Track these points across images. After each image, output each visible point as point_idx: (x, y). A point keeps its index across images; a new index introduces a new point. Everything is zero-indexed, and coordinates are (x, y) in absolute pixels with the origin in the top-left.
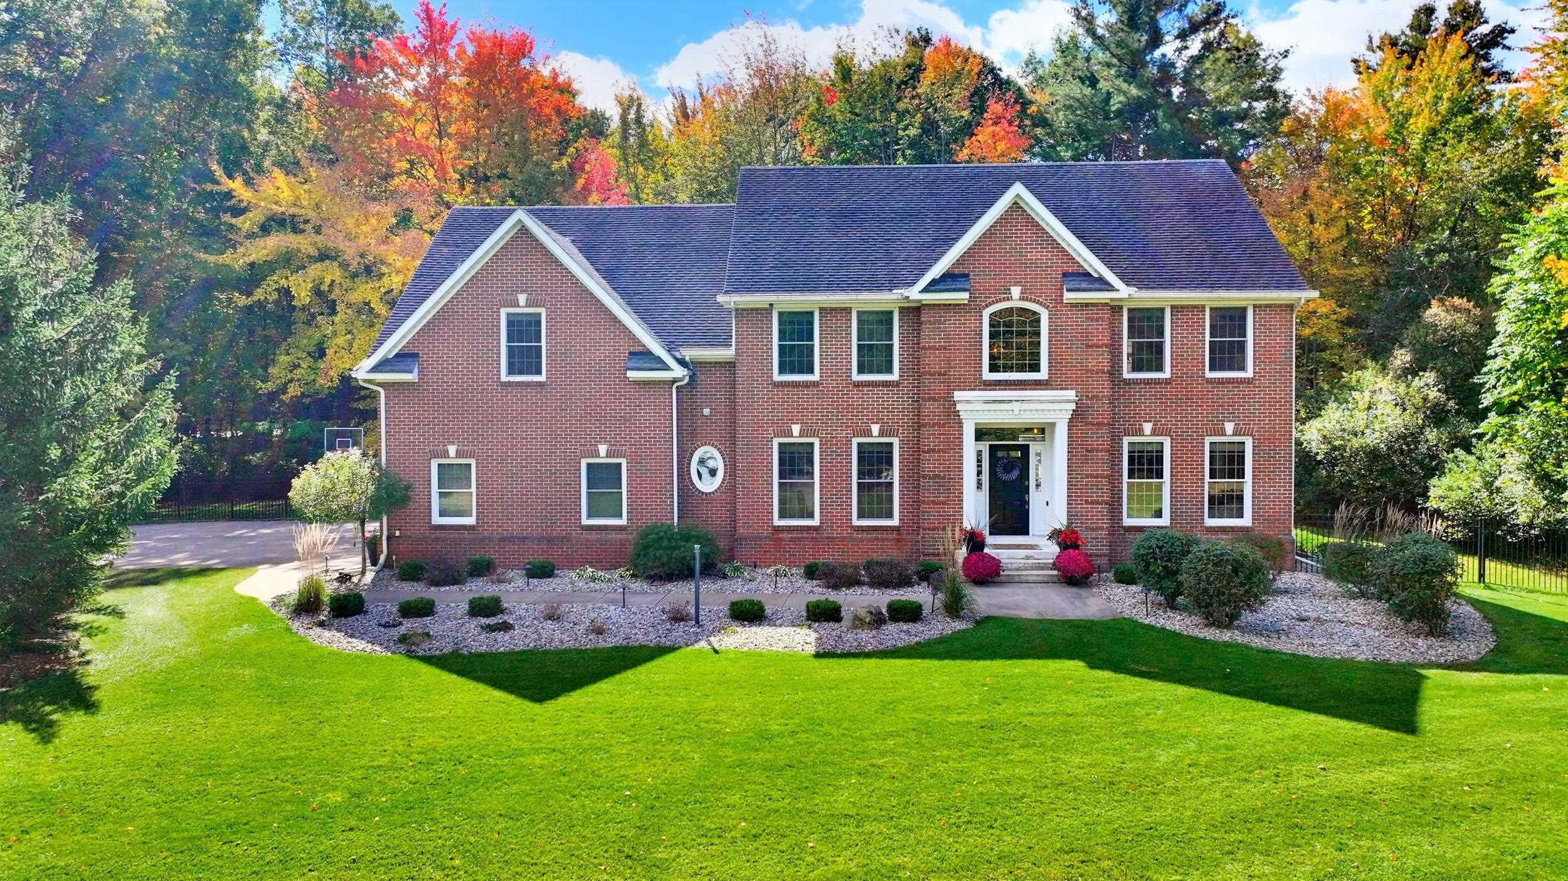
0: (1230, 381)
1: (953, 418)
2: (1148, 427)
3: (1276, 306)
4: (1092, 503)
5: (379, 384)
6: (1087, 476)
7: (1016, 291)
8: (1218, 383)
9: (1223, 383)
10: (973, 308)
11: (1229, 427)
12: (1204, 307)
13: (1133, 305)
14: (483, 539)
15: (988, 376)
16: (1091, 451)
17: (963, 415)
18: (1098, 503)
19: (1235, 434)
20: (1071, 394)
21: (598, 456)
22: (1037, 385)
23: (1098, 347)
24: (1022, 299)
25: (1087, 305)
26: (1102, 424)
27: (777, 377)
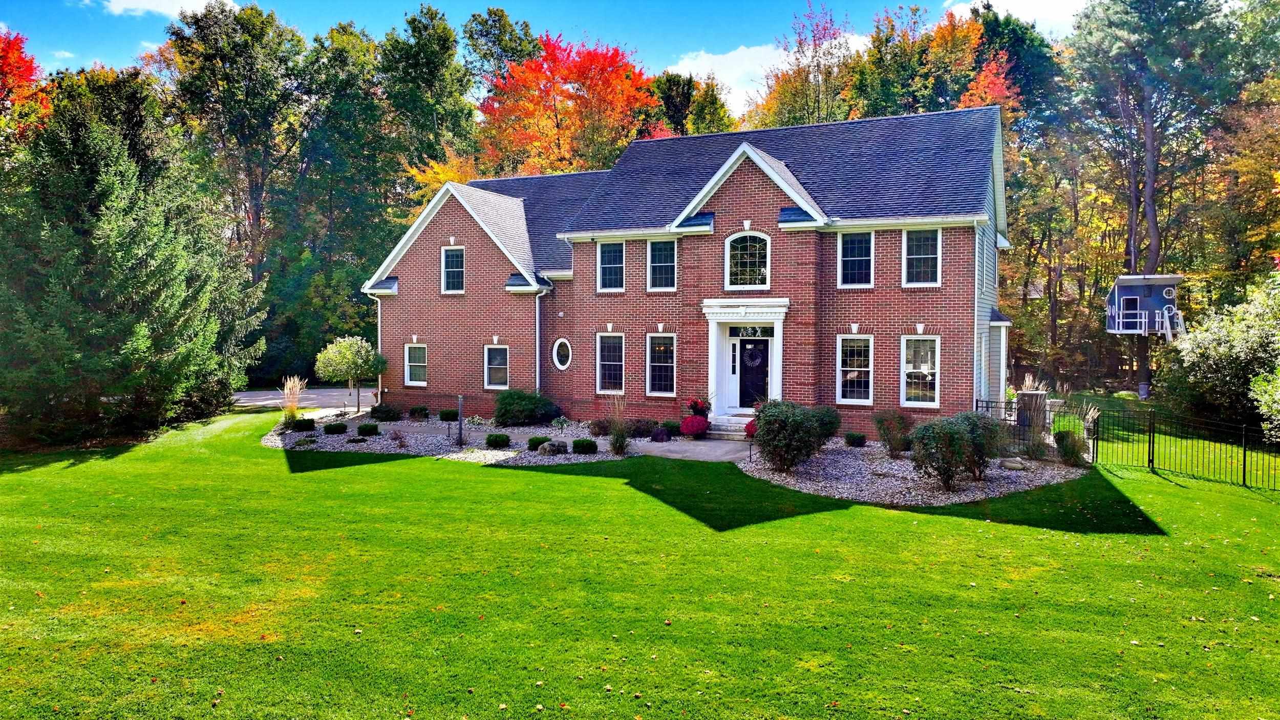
0: (921, 290)
1: (701, 319)
2: (855, 327)
3: (960, 228)
4: (801, 384)
5: (378, 297)
6: (797, 364)
7: (747, 224)
8: (911, 292)
9: (914, 292)
10: (716, 239)
11: (920, 328)
12: (900, 231)
13: (846, 231)
14: (430, 396)
15: (728, 287)
16: (801, 344)
17: (708, 317)
18: (805, 384)
19: (924, 333)
20: (786, 301)
21: (493, 344)
22: (761, 294)
23: (806, 264)
24: (751, 229)
25: (798, 232)
26: (809, 324)
27: (600, 290)
